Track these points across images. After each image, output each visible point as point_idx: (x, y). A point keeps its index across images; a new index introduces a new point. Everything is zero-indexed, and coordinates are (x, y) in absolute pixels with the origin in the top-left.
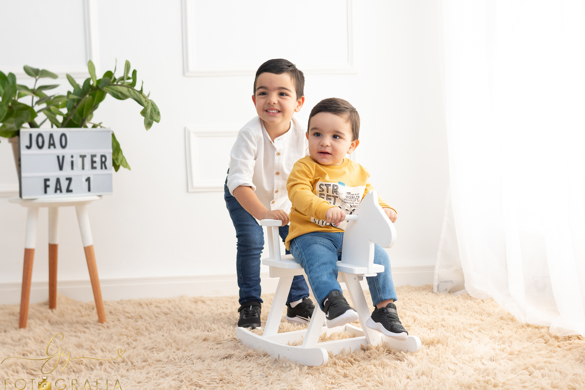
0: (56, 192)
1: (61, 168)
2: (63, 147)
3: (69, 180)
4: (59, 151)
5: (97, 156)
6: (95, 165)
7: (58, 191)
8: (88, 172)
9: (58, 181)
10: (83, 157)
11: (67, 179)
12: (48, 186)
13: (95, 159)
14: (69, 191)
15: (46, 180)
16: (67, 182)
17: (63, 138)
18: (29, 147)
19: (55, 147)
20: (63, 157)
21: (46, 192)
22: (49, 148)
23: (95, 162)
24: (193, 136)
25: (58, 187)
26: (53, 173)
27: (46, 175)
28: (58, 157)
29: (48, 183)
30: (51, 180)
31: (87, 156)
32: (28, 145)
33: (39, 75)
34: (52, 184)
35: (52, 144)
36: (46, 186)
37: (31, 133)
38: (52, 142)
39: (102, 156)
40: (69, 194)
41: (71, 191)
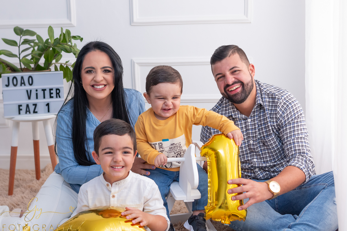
0: (26, 113)
1: (29, 98)
2: (31, 85)
3: (35, 105)
4: (28, 87)
5: (54, 89)
6: (52, 95)
7: (28, 113)
8: (48, 100)
9: (28, 106)
10: (44, 90)
11: (34, 105)
12: (21, 110)
13: (52, 91)
14: (35, 112)
15: (20, 106)
16: (34, 106)
17: (30, 79)
18: (7, 86)
19: (25, 85)
20: (31, 91)
21: (19, 113)
22: (21, 85)
23: (52, 93)
24: (136, 65)
25: (28, 110)
26: (25, 101)
27: (20, 102)
28: (27, 91)
29: (21, 108)
30: (23, 106)
31: (47, 90)
32: (7, 84)
33: (23, 34)
34: (24, 108)
35: (23, 83)
36: (20, 110)
37: (8, 76)
38: (23, 82)
39: (57, 89)
40: (35, 115)
41: (36, 112)
